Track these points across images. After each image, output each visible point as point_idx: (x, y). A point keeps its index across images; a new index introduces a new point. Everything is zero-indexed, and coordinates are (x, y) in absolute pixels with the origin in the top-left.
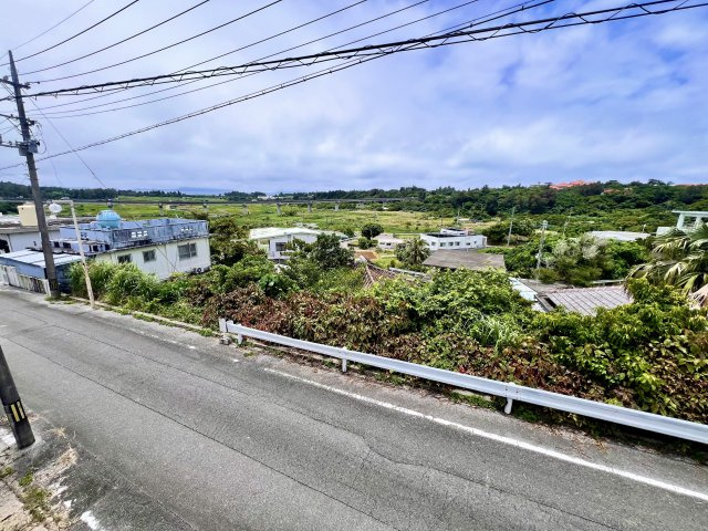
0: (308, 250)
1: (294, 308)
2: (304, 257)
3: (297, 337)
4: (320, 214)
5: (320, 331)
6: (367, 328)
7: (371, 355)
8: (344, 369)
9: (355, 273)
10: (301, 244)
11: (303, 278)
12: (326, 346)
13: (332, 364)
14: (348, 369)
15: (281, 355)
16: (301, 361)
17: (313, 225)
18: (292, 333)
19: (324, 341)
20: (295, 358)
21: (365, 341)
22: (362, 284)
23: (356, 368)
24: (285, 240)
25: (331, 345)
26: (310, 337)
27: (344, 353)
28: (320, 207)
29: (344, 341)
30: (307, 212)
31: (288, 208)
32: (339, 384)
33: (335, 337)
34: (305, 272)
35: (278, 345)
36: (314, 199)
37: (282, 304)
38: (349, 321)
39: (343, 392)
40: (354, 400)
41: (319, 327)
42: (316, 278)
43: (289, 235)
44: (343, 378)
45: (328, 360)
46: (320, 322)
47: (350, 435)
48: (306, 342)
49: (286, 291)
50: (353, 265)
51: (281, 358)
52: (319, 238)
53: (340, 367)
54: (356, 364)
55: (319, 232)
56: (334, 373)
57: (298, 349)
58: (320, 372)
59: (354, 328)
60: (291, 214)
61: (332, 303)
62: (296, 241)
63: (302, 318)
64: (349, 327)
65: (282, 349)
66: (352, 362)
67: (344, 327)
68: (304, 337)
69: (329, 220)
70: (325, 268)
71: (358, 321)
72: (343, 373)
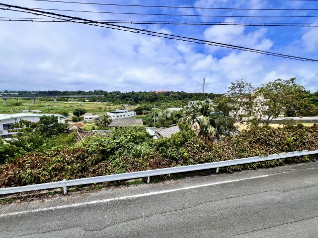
0: (34, 126)
1: (21, 166)
2: (30, 131)
3: (25, 184)
4: (42, 104)
5: (45, 175)
6: (78, 165)
7: (82, 179)
8: (65, 192)
9: (70, 136)
10: (28, 123)
11: (29, 145)
12: (51, 183)
13: (56, 193)
14: (68, 191)
15: (10, 201)
16: (30, 199)
17: (37, 111)
18: (20, 183)
19: (49, 180)
20: (25, 199)
21: (78, 172)
22: (76, 141)
23: (74, 189)
24: (13, 122)
25: (55, 181)
26: (37, 181)
27: (64, 183)
28: (42, 100)
29: (63, 176)
30: (31, 103)
31: (14, 100)
32: (62, 203)
33: (56, 175)
34: (30, 141)
35: (6, 195)
36: (37, 95)
37: (9, 166)
38: (66, 164)
39: (65, 206)
40: (73, 208)
41: (44, 173)
42: (41, 143)
43: (16, 119)
44: (65, 198)
45: (53, 191)
46: (44, 170)
47: (70, 230)
48: (33, 185)
49: (13, 156)
50: (68, 132)
51: (11, 203)
52: (41, 118)
53: (62, 192)
54: (73, 186)
55: (41, 115)
56: (58, 197)
57: (27, 192)
58: (46, 200)
59: (70, 167)
60: (17, 105)
61: (53, 156)
62: (24, 122)
63: (29, 171)
64: (66, 167)
65: (11, 196)
66: (70, 187)
67: (63, 169)
68: (31, 183)
69: (50, 107)
70: (48, 136)
71: (72, 162)
72: (65, 195)
